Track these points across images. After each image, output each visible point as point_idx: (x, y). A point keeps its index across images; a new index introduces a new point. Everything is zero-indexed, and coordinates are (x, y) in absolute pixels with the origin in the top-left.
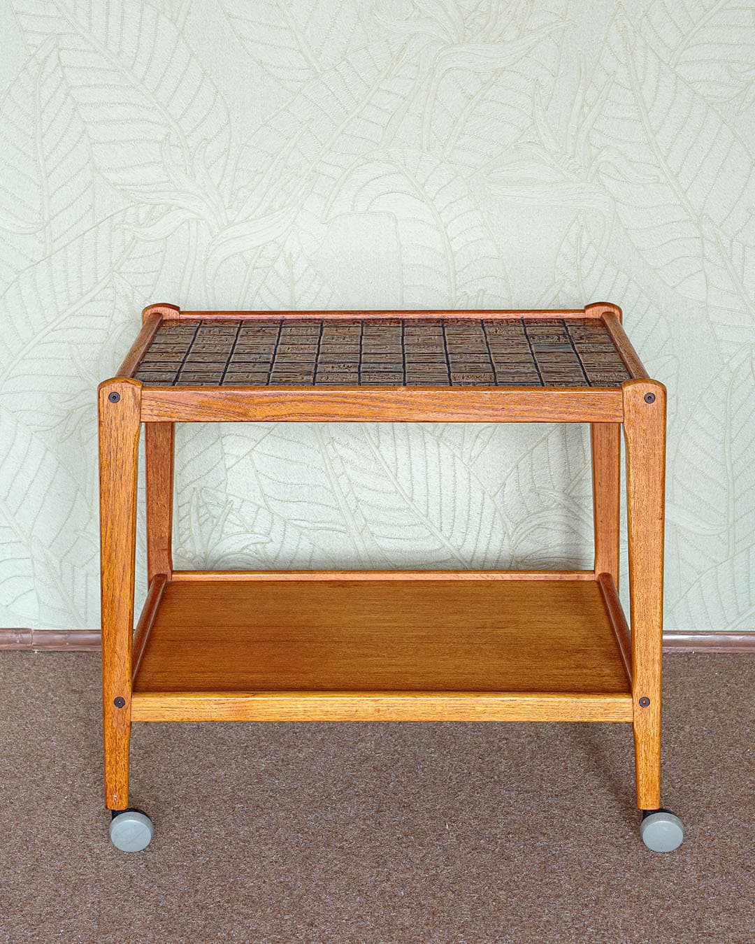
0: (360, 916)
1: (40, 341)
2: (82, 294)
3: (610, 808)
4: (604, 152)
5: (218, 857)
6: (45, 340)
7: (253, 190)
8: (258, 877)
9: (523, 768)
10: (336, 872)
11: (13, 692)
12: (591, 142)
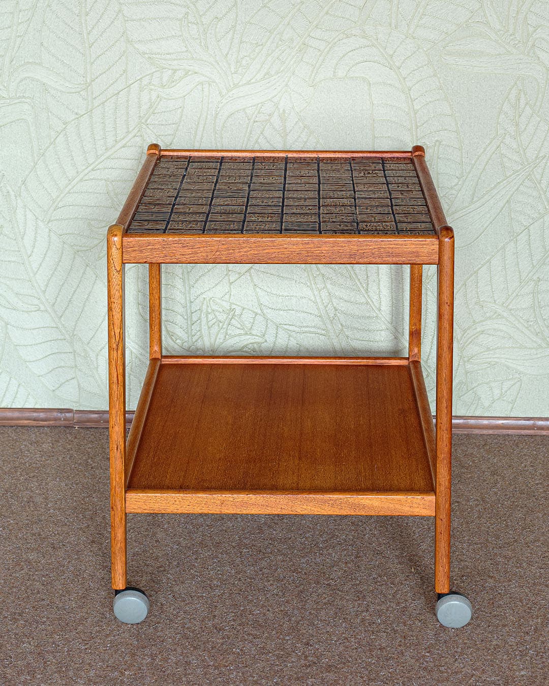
0: (346, 638)
1: (82, 179)
2: (116, 141)
3: (544, 557)
4: (539, 30)
5: (231, 590)
6: (86, 178)
7: (254, 59)
8: (263, 606)
9: (472, 526)
10: (325, 604)
11: (60, 459)
12: (529, 22)
